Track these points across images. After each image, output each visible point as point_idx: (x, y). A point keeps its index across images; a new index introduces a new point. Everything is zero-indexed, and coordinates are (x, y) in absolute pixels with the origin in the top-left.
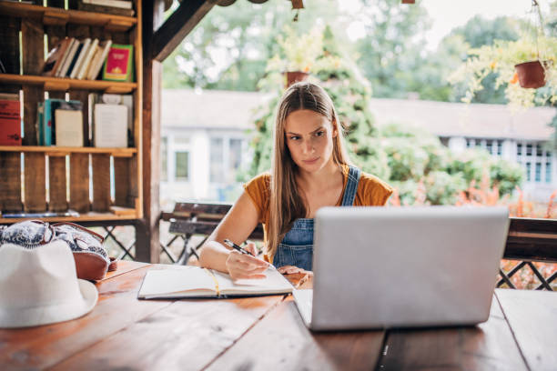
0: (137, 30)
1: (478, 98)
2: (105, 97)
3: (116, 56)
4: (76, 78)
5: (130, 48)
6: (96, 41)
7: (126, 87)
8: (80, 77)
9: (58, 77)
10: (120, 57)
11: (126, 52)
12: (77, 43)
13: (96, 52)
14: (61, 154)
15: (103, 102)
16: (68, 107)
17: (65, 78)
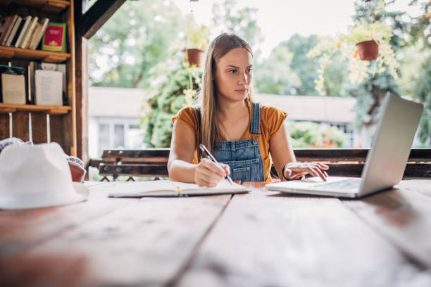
0: (70, 12)
1: (299, 92)
2: (43, 65)
3: (52, 32)
4: (20, 47)
5: (64, 26)
6: (36, 19)
7: (62, 56)
8: (23, 47)
9: (4, 46)
10: (56, 32)
11: (61, 29)
12: (20, 19)
13: (36, 27)
14: (6, 110)
15: (41, 69)
16: (11, 71)
17: (10, 46)
